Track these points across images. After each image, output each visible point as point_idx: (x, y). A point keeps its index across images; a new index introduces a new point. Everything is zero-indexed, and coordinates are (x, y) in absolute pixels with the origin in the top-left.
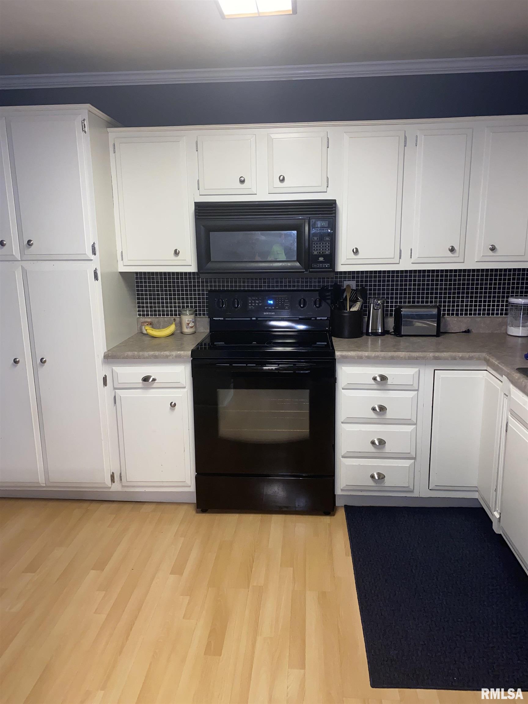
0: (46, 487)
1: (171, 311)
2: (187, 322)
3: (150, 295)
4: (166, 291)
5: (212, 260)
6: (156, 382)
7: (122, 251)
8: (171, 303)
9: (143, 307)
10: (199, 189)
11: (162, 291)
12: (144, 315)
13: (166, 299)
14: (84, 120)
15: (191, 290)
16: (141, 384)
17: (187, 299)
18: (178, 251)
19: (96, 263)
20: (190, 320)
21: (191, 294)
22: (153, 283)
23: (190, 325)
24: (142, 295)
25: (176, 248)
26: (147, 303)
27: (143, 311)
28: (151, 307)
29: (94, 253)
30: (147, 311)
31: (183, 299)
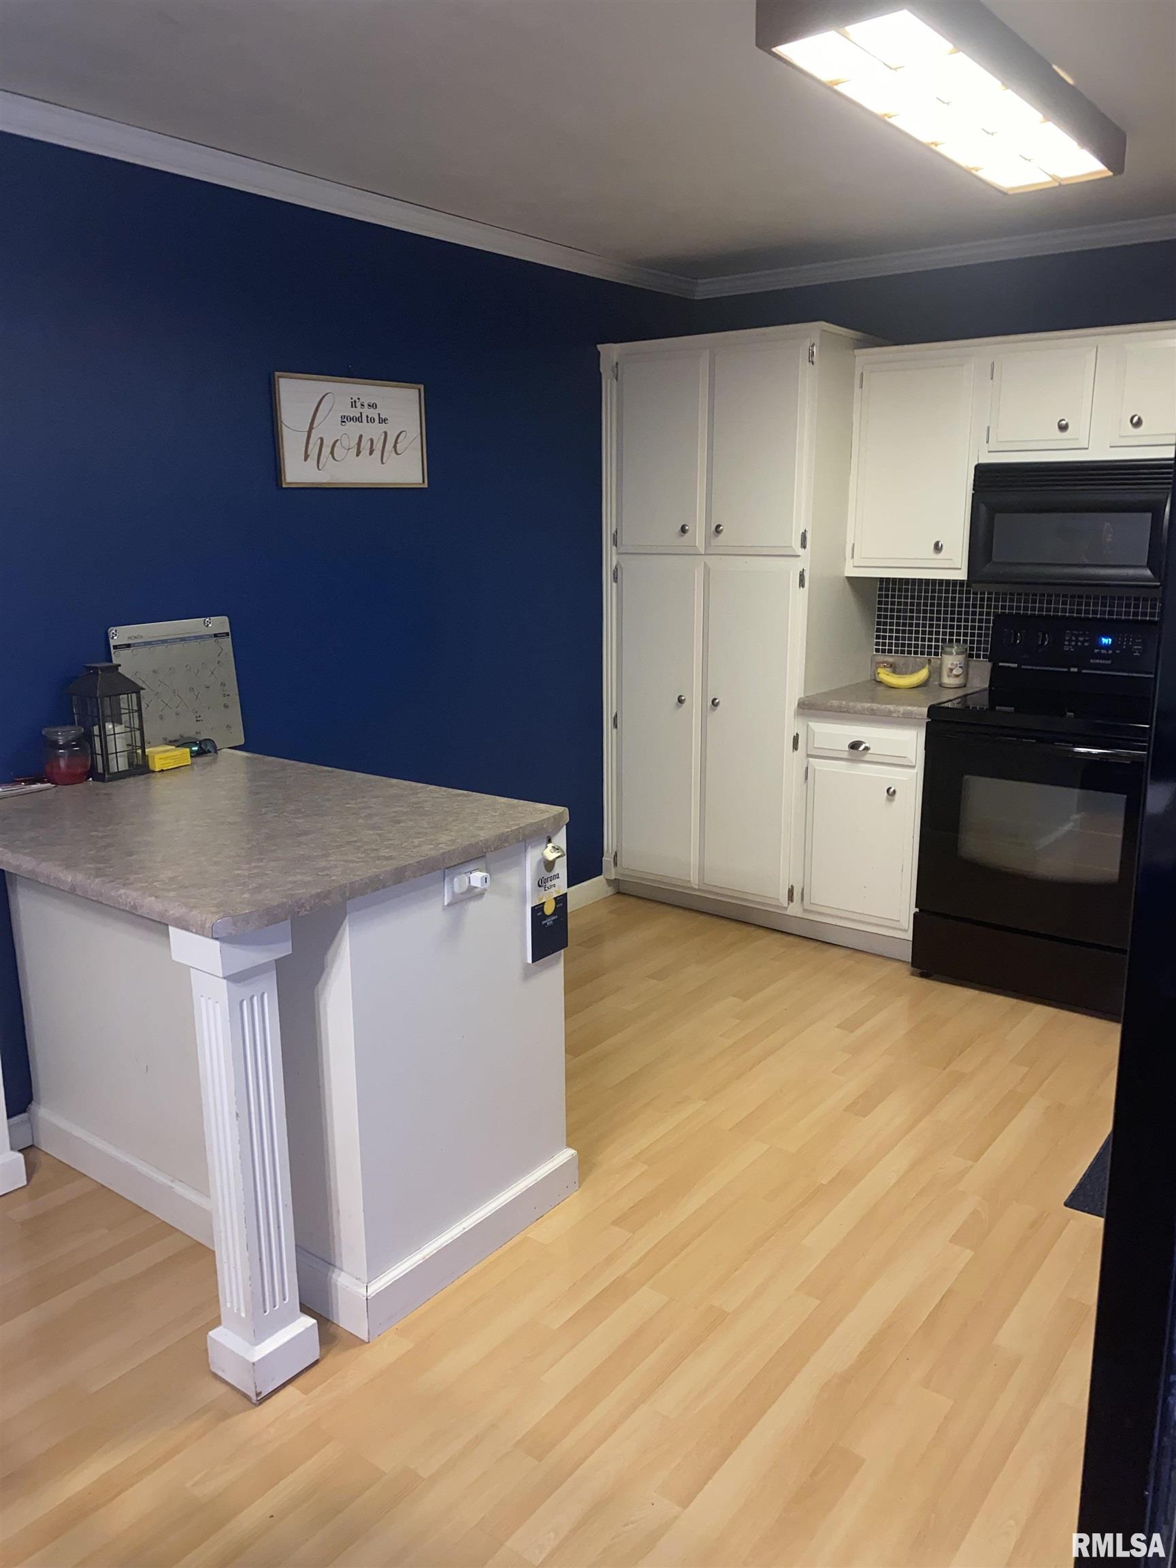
0: (699, 890)
1: (930, 647)
2: (950, 666)
3: (899, 617)
4: (925, 612)
5: (994, 559)
6: (869, 752)
7: (854, 544)
8: (931, 633)
9: (884, 638)
10: (987, 442)
11: (918, 611)
12: (883, 651)
13: (924, 626)
14: (813, 346)
15: (967, 613)
16: (846, 753)
17: (959, 627)
18: (940, 545)
19: (805, 559)
20: (955, 663)
21: (966, 620)
22: (906, 597)
23: (954, 672)
24: (886, 617)
25: (936, 540)
26: (891, 631)
27: (884, 644)
28: (897, 638)
29: (804, 546)
30: (890, 645)
31: (952, 627)
